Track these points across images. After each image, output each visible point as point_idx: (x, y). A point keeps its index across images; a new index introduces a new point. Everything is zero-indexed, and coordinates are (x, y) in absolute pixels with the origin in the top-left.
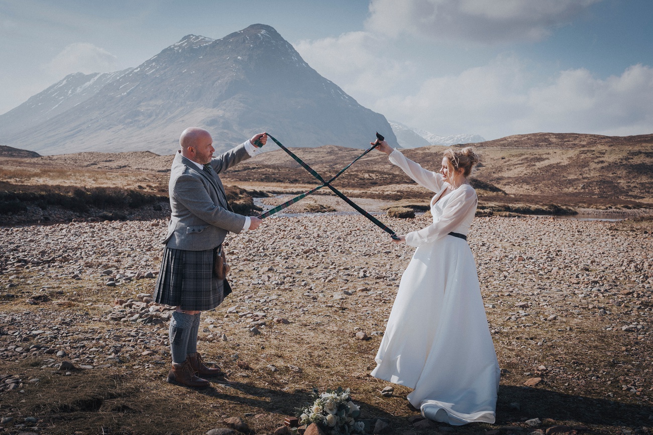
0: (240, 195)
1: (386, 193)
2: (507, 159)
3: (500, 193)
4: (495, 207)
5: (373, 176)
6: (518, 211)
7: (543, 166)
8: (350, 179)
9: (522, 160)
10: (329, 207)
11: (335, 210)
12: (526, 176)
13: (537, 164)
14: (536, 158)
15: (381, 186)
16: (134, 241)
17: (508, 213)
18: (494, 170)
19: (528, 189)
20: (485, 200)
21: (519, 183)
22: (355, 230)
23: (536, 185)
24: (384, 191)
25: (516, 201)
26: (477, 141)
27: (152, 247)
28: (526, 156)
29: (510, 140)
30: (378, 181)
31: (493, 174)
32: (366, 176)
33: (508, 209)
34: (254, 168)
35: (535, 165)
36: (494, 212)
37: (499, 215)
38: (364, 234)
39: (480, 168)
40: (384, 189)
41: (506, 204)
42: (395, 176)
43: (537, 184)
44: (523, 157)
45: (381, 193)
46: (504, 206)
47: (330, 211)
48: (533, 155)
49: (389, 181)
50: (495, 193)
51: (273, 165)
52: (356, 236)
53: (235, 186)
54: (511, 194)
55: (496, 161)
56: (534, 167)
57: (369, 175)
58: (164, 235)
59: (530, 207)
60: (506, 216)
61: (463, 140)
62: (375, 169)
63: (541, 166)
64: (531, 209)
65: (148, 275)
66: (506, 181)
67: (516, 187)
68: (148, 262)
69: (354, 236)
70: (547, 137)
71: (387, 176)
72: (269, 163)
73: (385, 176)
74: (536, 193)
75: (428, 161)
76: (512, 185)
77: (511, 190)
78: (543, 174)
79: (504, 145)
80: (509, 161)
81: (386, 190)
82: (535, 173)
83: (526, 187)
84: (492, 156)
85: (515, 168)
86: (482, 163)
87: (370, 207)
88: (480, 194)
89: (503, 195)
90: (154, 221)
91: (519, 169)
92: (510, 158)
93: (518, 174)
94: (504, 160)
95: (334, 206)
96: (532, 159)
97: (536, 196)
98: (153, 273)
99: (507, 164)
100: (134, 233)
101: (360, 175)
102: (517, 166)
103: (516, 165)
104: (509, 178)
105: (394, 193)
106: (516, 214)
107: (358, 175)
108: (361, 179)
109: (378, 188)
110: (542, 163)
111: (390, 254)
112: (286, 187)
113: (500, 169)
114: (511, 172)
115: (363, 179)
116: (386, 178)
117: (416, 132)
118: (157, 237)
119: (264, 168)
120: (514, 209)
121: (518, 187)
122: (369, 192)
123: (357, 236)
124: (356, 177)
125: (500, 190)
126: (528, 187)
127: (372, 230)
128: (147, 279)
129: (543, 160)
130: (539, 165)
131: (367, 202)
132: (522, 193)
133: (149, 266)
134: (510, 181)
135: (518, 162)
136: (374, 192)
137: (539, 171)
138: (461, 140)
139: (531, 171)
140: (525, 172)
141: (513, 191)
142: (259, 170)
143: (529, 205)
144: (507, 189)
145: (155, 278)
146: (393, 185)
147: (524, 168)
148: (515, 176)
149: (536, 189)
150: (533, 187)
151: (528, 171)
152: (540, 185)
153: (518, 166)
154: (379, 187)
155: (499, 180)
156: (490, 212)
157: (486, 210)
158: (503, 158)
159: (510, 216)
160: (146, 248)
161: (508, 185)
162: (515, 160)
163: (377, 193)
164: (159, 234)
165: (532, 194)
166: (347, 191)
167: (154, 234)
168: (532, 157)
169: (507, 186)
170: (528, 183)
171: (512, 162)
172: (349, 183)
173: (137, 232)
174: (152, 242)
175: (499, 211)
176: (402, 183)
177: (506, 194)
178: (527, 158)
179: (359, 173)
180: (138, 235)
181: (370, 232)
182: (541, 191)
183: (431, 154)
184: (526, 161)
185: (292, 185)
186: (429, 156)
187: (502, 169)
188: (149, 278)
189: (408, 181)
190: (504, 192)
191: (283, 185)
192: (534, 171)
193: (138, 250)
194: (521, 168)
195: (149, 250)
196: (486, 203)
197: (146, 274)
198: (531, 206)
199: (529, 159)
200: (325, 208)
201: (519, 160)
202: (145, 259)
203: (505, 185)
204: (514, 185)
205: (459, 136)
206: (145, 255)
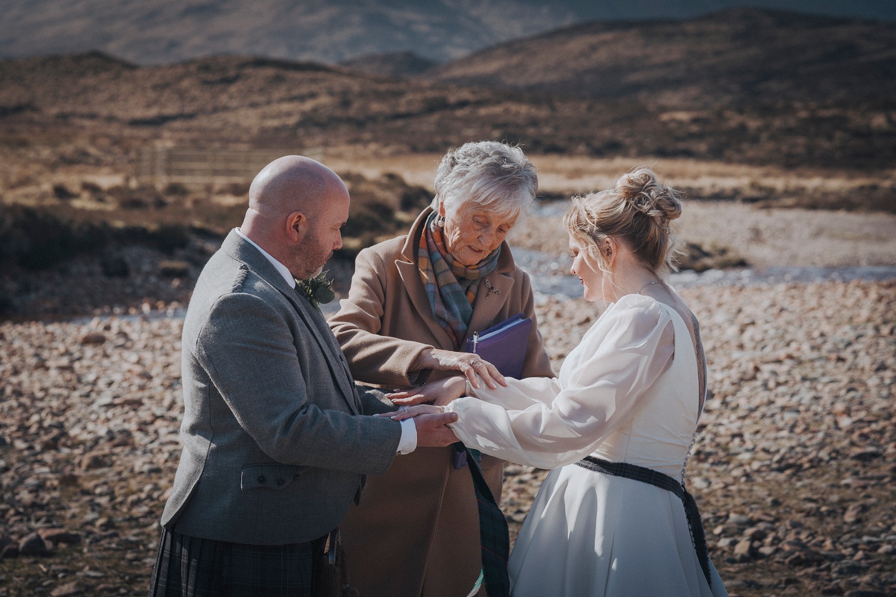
0: (401, 216)
10: (723, 251)
11: (742, 264)
16: (11, 408)
22: (779, 361)
27: (64, 434)
32: (879, 120)
34: (462, 104)
38: (804, 379)
47: (725, 266)
51: (531, 88)
52: (772, 384)
53: (391, 176)
58: (110, 384)
65: (30, 544)
68: (42, 494)
69: (765, 385)
72: (521, 81)
90: (94, 325)
95: (741, 248)
98: (49, 538)
100: (14, 380)
111: (875, 462)
112: (576, 174)
118: (87, 395)
119: (498, 102)
123: (778, 384)
127: (841, 360)
128: (25, 561)
133: (42, 507)
142: (483, 111)
145: (50, 554)
160: (45, 438)
164: (94, 383)
167: (79, 380)
173: (24, 376)
174: (68, 414)
180: (26, 385)
181: (830, 366)
185: (599, 164)
188: (34, 554)
191: (566, 163)
193: (20, 444)
195: (52, 445)
197: (23, 542)
200: (707, 255)
202: (31, 481)
206: (36, 466)
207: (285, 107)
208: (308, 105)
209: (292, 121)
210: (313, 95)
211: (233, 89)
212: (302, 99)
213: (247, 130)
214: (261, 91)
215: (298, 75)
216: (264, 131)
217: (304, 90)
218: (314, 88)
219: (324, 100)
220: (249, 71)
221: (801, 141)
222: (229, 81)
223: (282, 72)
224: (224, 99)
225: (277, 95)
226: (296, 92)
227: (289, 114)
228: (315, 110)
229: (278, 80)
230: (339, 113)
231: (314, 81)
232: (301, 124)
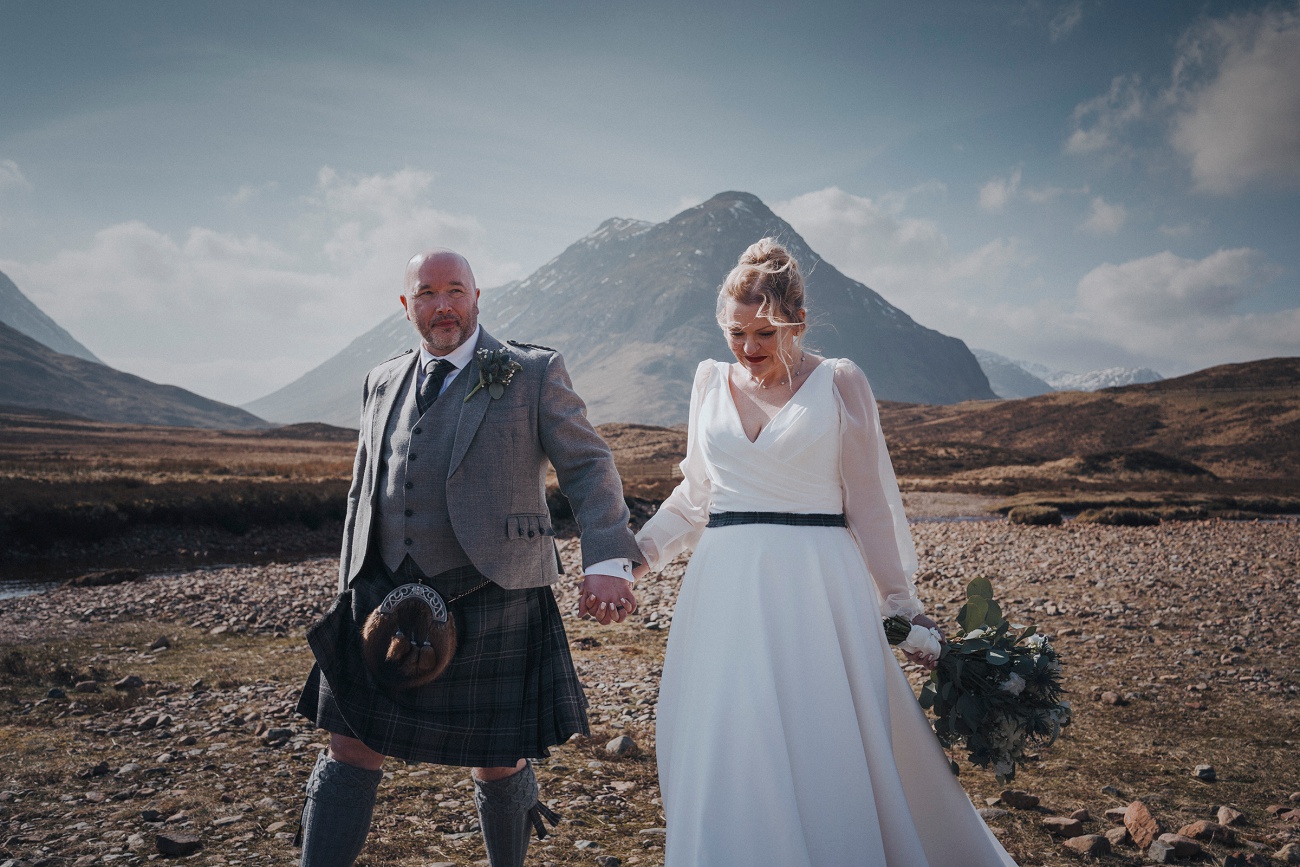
1: (984, 483)
2: (1211, 412)
3: (1205, 477)
4: (1206, 503)
5: (954, 452)
6: (1253, 507)
7: (1287, 422)
8: (912, 459)
9: (1242, 412)
12: (1252, 442)
13: (1274, 418)
14: (1272, 406)
15: (970, 469)
17: (1237, 513)
18: (1185, 434)
19: (1260, 469)
20: (1181, 490)
21: (1239, 457)
23: (1276, 461)
24: (978, 479)
25: (1244, 490)
26: (1145, 381)
28: (1250, 405)
29: (1213, 374)
30: (964, 462)
31: (1184, 442)
32: (941, 452)
33: (1233, 505)
35: (1269, 421)
36: (1209, 512)
37: (1221, 517)
39: (1159, 431)
40: (977, 476)
41: (1228, 497)
42: (994, 451)
43: (1276, 457)
44: (1245, 406)
45: (973, 482)
46: (1224, 501)
48: (1263, 402)
49: (985, 460)
50: (1194, 478)
54: (1227, 478)
55: (1188, 417)
56: (1268, 425)
57: (947, 452)
59: (1277, 501)
60: (1233, 518)
61: (1117, 379)
62: (954, 440)
63: (1282, 423)
64: (1279, 504)
66: (1213, 453)
67: (1233, 465)
70: (1289, 366)
71: (981, 452)
73: (976, 452)
74: (1277, 475)
75: (1055, 422)
76: (1226, 461)
77: (1224, 470)
78: (1287, 439)
79: (1203, 385)
80: (1215, 414)
81: (982, 477)
82: (1271, 436)
83: (1253, 464)
84: (1179, 407)
85: (1229, 428)
86: (1161, 421)
87: (965, 508)
88: (1164, 479)
89: (1211, 480)
91: (1238, 430)
92: (1218, 410)
93: (1236, 440)
94: (1206, 414)
96: (1263, 409)
97: (1277, 480)
99: (1212, 420)
101: (930, 451)
102: (1232, 425)
103: (1231, 421)
104: (1218, 447)
105: (998, 482)
106: (1254, 514)
107: (925, 451)
108: (931, 459)
109: (966, 474)
110: (1284, 416)
113: (1198, 432)
114: (1222, 435)
115: (935, 458)
116: (979, 455)
117: (1025, 369)
120: (1245, 505)
121: (1239, 465)
122: (951, 482)
124: (922, 456)
125: (1205, 472)
126: (1257, 464)
129: (1287, 410)
130: (1277, 420)
131: (957, 500)
132: (1246, 476)
134: (1221, 453)
135: (1235, 416)
136: (960, 482)
137: (1278, 433)
138: (1113, 379)
139: (1261, 433)
140: (1250, 435)
141: (1229, 473)
143: (1274, 497)
144: (1215, 468)
146: (993, 468)
147: (1248, 427)
148: (1231, 443)
149: (1275, 468)
150: (1268, 464)
151: (1257, 433)
152: (1283, 459)
153: (1235, 423)
154: (968, 473)
155: (1199, 451)
156: (1201, 512)
157: (1193, 508)
158: (1202, 410)
159: (1242, 518)
161: (1217, 461)
162: (1227, 413)
163: (965, 483)
165: (1269, 478)
166: (910, 481)
168: (1262, 405)
169: (1215, 465)
170: (1258, 457)
171: (1223, 417)
172: (909, 467)
175: (1215, 509)
176: (1010, 464)
177: (1216, 479)
178: (1251, 409)
179: (927, 449)
182: (1286, 470)
183: (1059, 408)
184: (1250, 414)
186: (1054, 412)
187: (1202, 430)
189: (1020, 460)
190: (1211, 475)
192: (1268, 433)
194: (1241, 428)
196: (1187, 494)
198: (1278, 498)
199: (1256, 410)
201: (1236, 413)
203: (1211, 461)
204: (1229, 461)
205: (1109, 371)
207: (645, 448)
208: (657, 447)
209: (650, 455)
210: (659, 442)
211: (619, 439)
212: (654, 444)
213: (628, 459)
214: (634, 440)
215: (651, 432)
216: (636, 460)
217: (655, 440)
218: (660, 439)
219: (664, 444)
220: (627, 430)
221: (904, 462)
222: (618, 436)
223: (644, 431)
224: (615, 444)
225: (641, 443)
226: (650, 441)
227: (648, 452)
228: (660, 449)
229: (642, 435)
230: (673, 451)
231: (660, 435)
232: (654, 457)
